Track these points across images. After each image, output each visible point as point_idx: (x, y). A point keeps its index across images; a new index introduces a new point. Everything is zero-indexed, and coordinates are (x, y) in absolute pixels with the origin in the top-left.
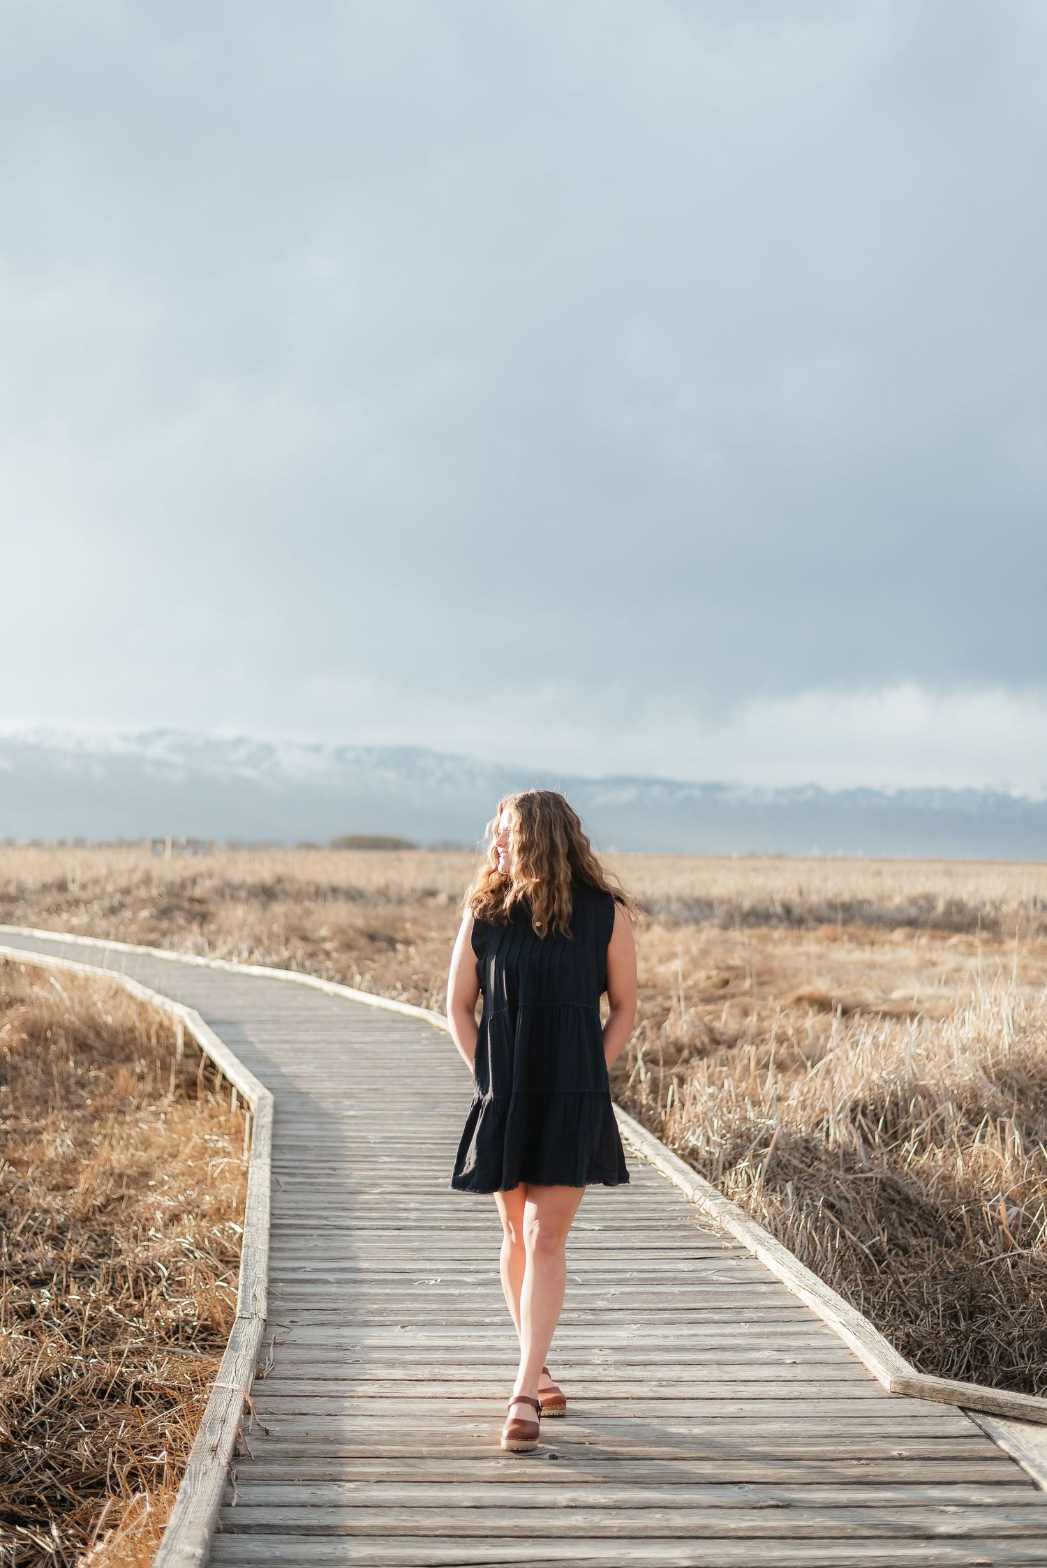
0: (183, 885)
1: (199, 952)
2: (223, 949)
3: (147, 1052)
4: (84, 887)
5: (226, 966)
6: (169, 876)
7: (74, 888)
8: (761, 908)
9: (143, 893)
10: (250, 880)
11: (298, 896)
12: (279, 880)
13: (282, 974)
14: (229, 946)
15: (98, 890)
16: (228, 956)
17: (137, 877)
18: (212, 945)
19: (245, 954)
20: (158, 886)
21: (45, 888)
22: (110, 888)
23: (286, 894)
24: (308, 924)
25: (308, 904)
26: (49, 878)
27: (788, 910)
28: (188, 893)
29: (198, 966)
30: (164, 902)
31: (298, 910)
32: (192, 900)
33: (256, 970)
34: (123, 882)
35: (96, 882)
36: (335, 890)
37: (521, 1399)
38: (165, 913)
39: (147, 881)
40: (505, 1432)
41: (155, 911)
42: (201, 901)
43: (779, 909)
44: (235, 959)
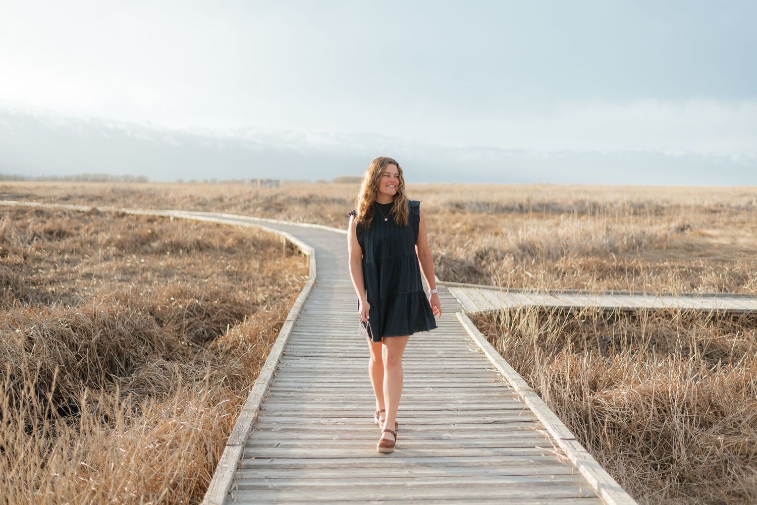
0: (272, 198)
1: (285, 220)
2: (294, 218)
3: (274, 245)
4: (230, 200)
5: (295, 224)
6: (266, 195)
7: (226, 200)
8: (510, 206)
9: (255, 201)
10: (299, 196)
11: (319, 202)
12: (311, 196)
13: (314, 226)
14: (295, 218)
15: (236, 201)
16: (295, 221)
17: (252, 195)
18: (289, 218)
19: (301, 220)
20: (262, 199)
21: (215, 200)
22: (241, 200)
23: (314, 202)
24: (323, 213)
25: (323, 205)
26: (216, 196)
27: (521, 207)
28: (274, 202)
29: (285, 225)
30: (267, 205)
31: (319, 207)
32: (277, 204)
33: (305, 225)
34: (247, 197)
35: (236, 197)
36: (333, 200)
37: (387, 431)
38: (267, 209)
39: (256, 197)
40: (378, 444)
41: (263, 208)
42: (280, 205)
43: (517, 206)
44: (298, 222)
